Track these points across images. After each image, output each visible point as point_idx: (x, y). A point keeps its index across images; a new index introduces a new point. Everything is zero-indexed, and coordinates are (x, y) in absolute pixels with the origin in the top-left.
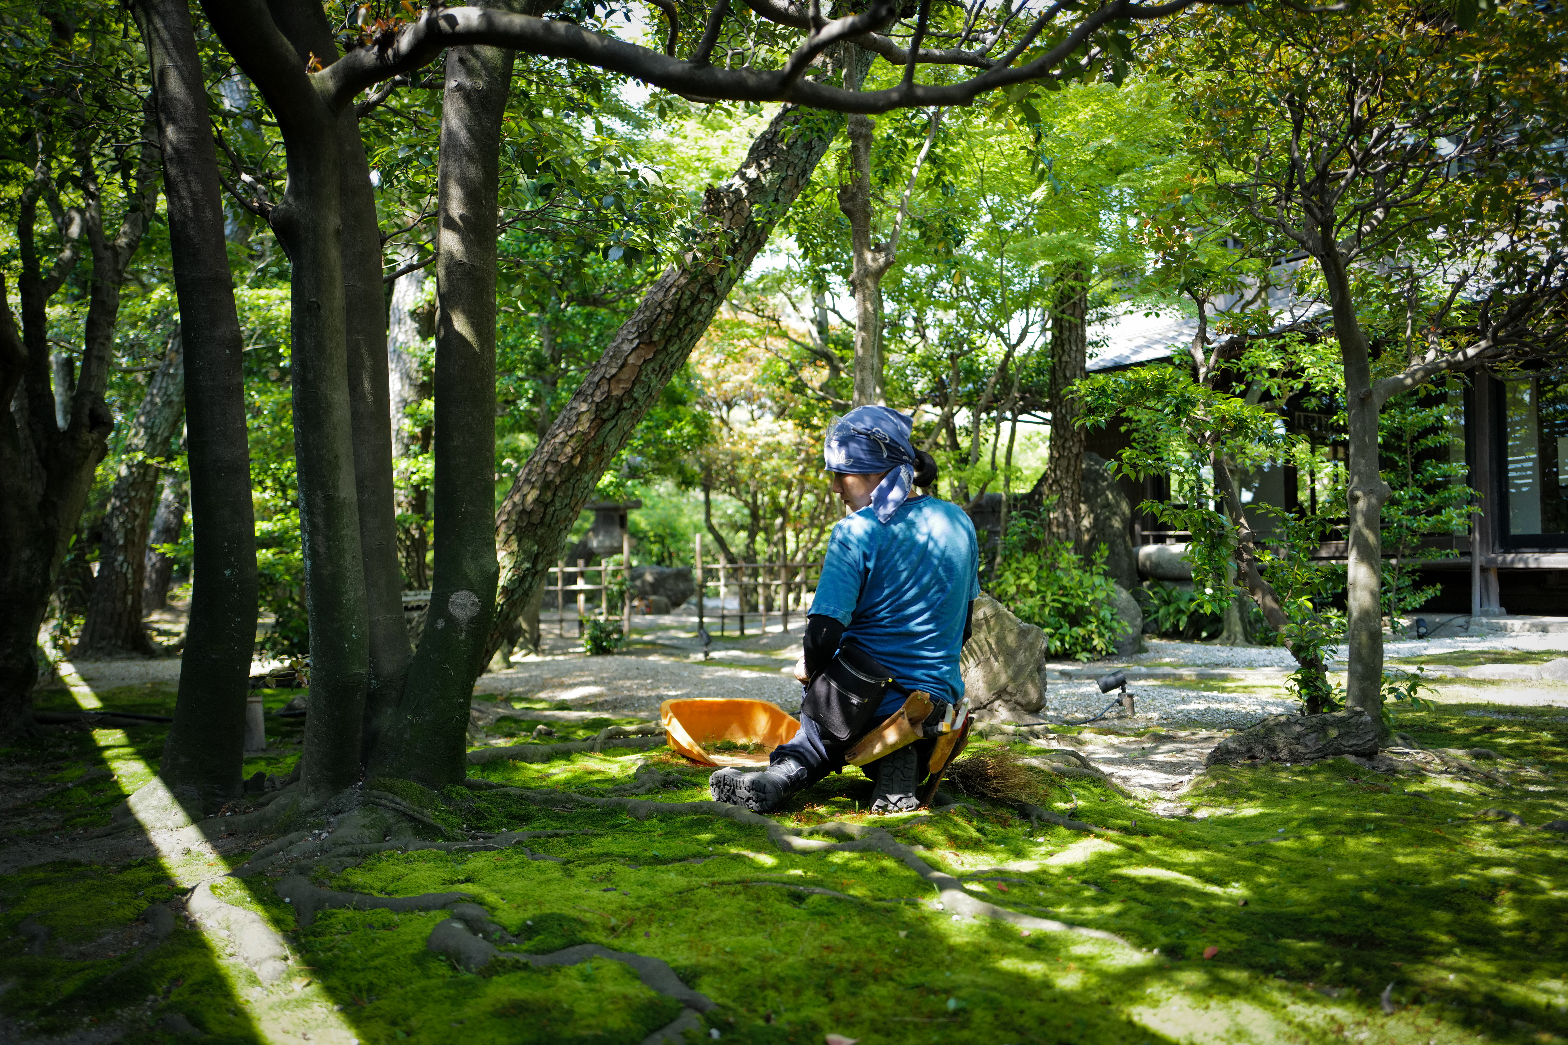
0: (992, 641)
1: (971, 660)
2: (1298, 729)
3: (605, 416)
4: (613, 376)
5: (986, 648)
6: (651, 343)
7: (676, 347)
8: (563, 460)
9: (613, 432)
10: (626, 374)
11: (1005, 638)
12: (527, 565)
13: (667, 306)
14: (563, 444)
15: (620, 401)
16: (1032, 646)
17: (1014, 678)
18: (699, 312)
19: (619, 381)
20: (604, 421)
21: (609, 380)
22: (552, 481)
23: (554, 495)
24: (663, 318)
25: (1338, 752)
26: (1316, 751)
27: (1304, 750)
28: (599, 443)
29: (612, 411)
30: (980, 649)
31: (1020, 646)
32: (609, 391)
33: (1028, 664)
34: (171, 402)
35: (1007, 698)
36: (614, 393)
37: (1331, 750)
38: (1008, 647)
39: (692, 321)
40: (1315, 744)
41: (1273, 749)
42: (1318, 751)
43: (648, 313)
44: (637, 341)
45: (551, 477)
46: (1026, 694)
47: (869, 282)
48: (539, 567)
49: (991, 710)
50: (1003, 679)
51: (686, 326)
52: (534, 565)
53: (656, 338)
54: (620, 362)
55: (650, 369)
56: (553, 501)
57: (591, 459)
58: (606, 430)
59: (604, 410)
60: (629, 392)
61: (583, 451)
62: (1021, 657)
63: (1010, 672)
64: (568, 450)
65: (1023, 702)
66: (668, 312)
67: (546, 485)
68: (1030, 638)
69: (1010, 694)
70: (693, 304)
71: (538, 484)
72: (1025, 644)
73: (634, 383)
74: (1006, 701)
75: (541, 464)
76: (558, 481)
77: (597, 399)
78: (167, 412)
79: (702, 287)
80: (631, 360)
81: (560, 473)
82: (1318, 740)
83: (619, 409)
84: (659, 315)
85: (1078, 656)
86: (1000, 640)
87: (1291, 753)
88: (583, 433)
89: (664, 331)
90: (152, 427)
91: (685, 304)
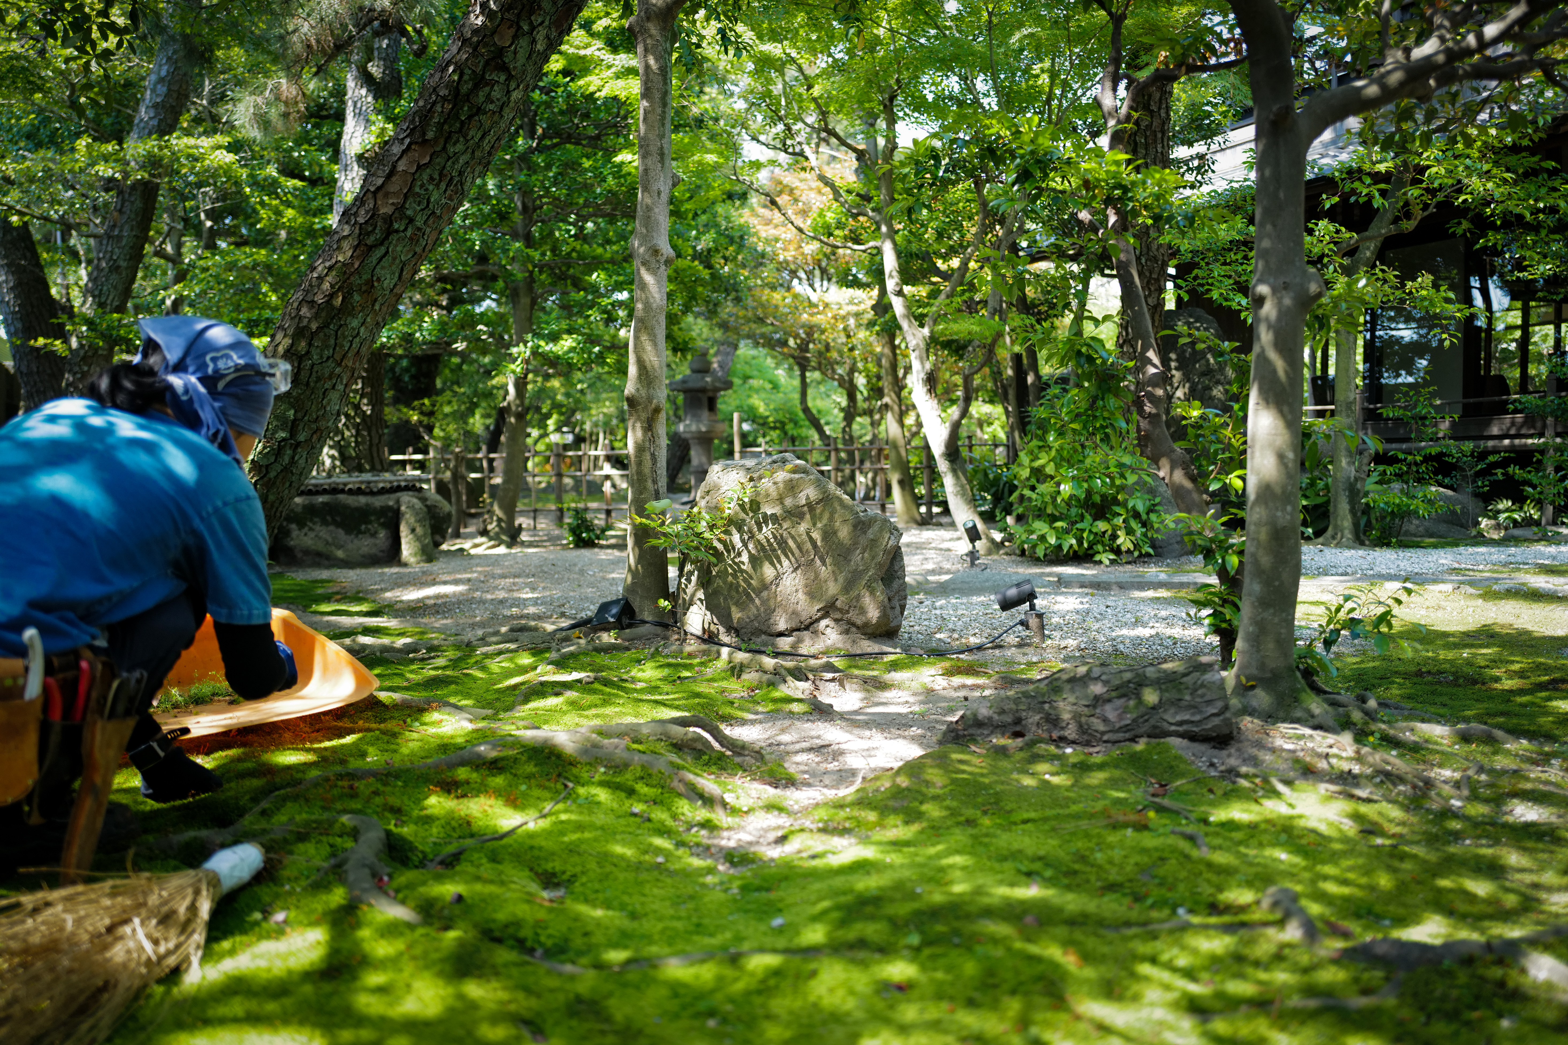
0: (816, 535)
1: (786, 563)
2: (1097, 689)
3: (370, 240)
4: (379, 189)
5: (809, 546)
6: (425, 142)
7: (459, 147)
8: (320, 299)
9: (385, 262)
10: (394, 186)
11: (835, 533)
12: (283, 434)
13: (443, 92)
14: (320, 279)
15: (389, 220)
16: (874, 543)
17: (848, 587)
18: (489, 99)
19: (387, 195)
20: (371, 248)
21: (375, 193)
22: (307, 327)
23: (310, 345)
24: (438, 108)
25: (1156, 733)
26: (1120, 730)
27: (1101, 727)
28: (366, 277)
29: (378, 234)
30: (799, 547)
31: (855, 543)
32: (375, 208)
33: (867, 570)
34: (119, 267)
35: (838, 616)
36: (382, 211)
37: (1145, 728)
38: (840, 544)
39: (479, 110)
40: (1120, 717)
41: (1053, 721)
42: (1125, 729)
43: (421, 103)
44: (407, 141)
45: (305, 322)
46: (863, 611)
47: (653, 29)
48: (302, 437)
49: (815, 632)
50: (832, 588)
51: (470, 117)
52: (293, 434)
53: (430, 135)
54: (387, 170)
55: (425, 177)
56: (308, 352)
57: (357, 297)
58: (374, 259)
59: (368, 234)
60: (400, 209)
61: (344, 286)
62: (857, 557)
63: (841, 579)
64: (326, 286)
65: (859, 622)
66: (444, 99)
67: (300, 333)
68: (871, 534)
69: (840, 610)
70: (477, 86)
71: (290, 332)
72: (863, 541)
73: (406, 197)
74: (836, 621)
75: (295, 305)
76: (314, 326)
77: (361, 220)
78: (114, 278)
79: (487, 63)
80: (401, 166)
81: (316, 316)
82: (1126, 710)
83: (389, 232)
84: (434, 103)
85: (1097, 558)
86: (829, 534)
87: (1083, 729)
88: (344, 264)
89: (440, 125)
90: (100, 295)
91: (465, 88)
